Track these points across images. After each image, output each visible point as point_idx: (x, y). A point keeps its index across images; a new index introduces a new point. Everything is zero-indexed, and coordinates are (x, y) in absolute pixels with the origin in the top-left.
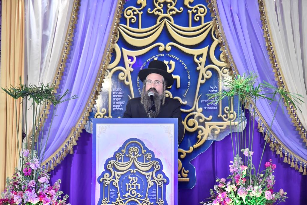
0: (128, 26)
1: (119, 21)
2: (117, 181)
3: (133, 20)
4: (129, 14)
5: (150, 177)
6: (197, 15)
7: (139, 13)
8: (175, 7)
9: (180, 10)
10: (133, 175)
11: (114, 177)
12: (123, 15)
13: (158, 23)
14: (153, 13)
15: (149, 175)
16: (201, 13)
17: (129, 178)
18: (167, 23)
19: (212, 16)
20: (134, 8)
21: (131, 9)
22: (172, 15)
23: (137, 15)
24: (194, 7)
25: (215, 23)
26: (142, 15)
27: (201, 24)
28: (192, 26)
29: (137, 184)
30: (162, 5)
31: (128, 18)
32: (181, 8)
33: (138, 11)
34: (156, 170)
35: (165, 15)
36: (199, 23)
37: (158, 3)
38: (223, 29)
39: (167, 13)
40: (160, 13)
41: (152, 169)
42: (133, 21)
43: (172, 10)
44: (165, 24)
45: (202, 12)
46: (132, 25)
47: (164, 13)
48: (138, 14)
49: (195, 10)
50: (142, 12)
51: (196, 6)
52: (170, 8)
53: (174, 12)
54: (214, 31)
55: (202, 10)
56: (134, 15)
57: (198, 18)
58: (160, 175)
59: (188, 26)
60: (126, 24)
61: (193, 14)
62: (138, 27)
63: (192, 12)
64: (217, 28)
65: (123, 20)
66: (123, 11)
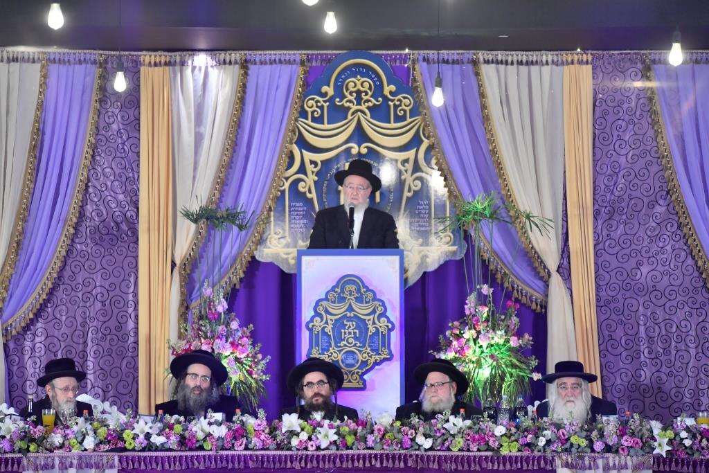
0: (309, 122)
1: (298, 115)
2: (330, 327)
3: (316, 113)
4: (310, 105)
5: (371, 322)
6: (400, 108)
7: (324, 104)
8: (371, 97)
9: (378, 101)
10: (350, 319)
11: (327, 323)
12: (302, 107)
13: (350, 117)
14: (343, 105)
15: (369, 320)
16: (405, 106)
17: (345, 323)
18: (362, 118)
19: (421, 109)
20: (318, 98)
21: (313, 99)
22: (368, 108)
23: (322, 108)
24: (397, 98)
25: (424, 120)
26: (328, 107)
27: (405, 120)
28: (395, 122)
29: (355, 331)
30: (354, 94)
31: (310, 110)
32: (380, 99)
33: (322, 102)
34: (378, 313)
35: (359, 107)
36: (403, 118)
37: (349, 91)
38: (435, 127)
39: (360, 105)
40: (352, 104)
41: (374, 312)
42: (316, 115)
43: (368, 101)
44: (359, 121)
45: (407, 104)
46: (314, 120)
47: (357, 105)
48: (322, 106)
49: (397, 101)
50: (328, 104)
51: (400, 97)
52: (365, 98)
53: (370, 104)
54: (424, 130)
55: (407, 102)
56: (317, 107)
57: (402, 112)
58: (383, 319)
59: (389, 122)
60: (307, 119)
61: (396, 107)
62: (323, 123)
63: (395, 105)
64: (426, 125)
65: (303, 114)
66: (303, 102)
